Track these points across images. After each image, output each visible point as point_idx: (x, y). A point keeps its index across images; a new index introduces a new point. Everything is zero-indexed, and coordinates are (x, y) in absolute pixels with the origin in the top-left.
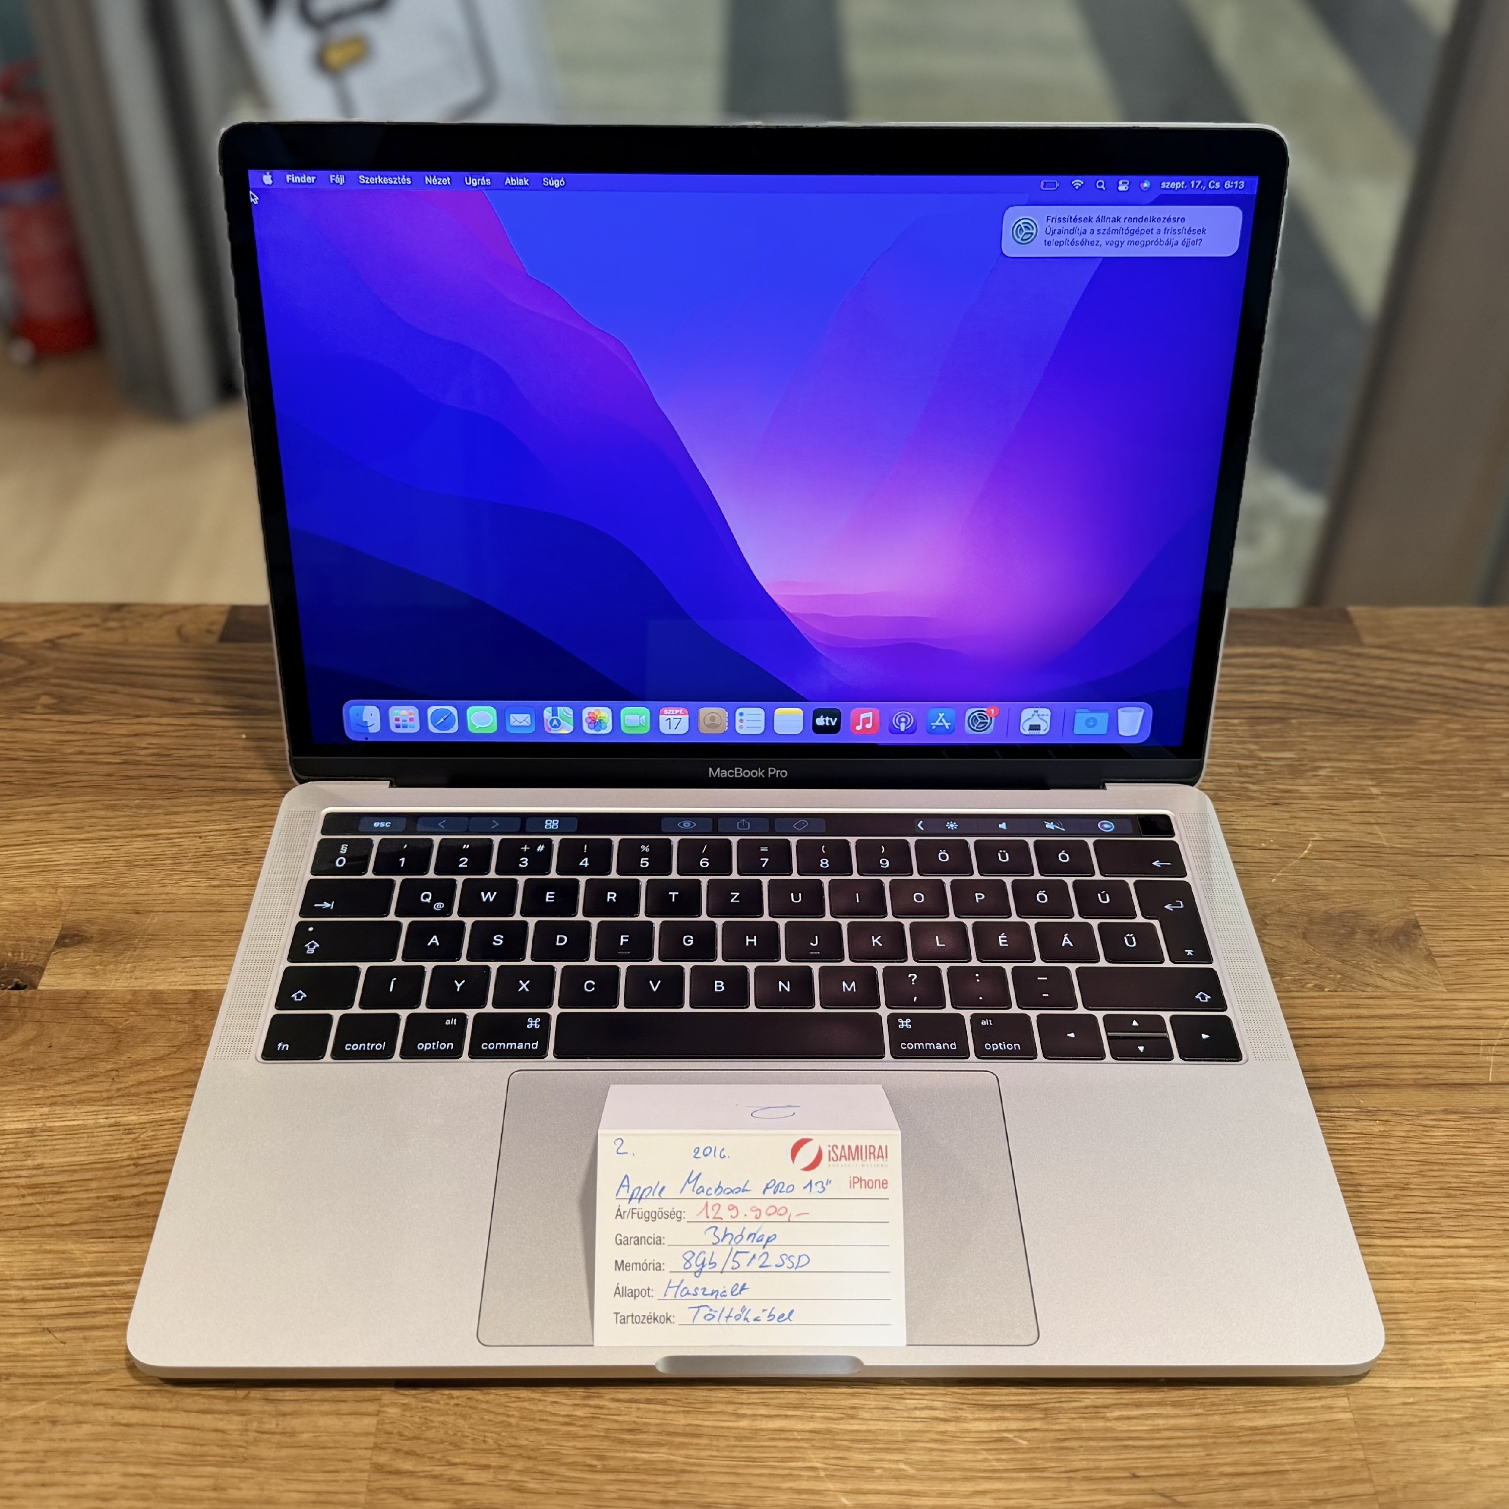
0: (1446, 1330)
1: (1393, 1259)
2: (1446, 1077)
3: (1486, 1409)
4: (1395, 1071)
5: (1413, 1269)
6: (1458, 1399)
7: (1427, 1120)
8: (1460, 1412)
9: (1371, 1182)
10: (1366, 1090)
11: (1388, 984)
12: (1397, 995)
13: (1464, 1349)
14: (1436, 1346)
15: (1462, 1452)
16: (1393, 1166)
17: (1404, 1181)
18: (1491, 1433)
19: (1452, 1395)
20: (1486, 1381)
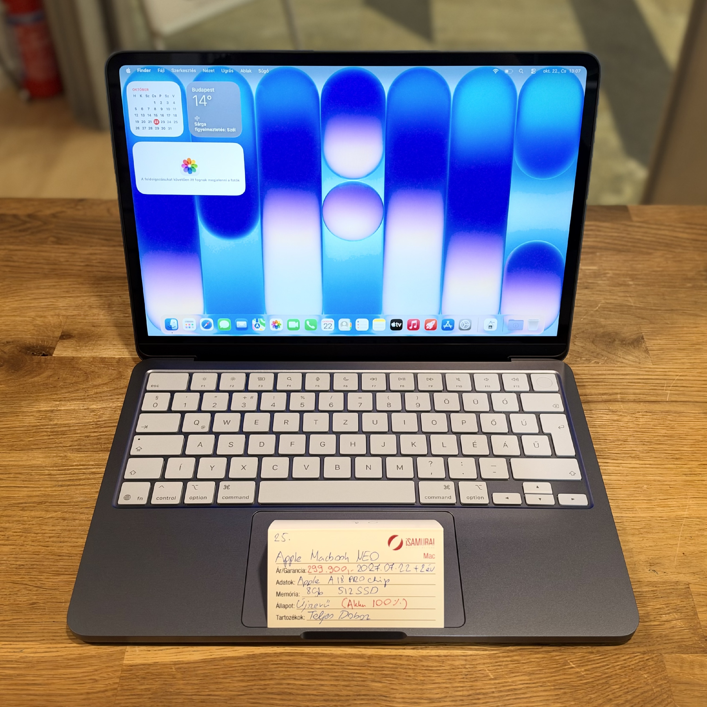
0: (637, 495)
1: (617, 468)
2: (648, 398)
3: (650, 525)
4: (626, 396)
5: (626, 472)
6: (639, 521)
7: (637, 415)
8: (639, 526)
9: (611, 439)
10: (613, 403)
11: (627, 361)
12: (630, 366)
13: (644, 503)
14: (632, 501)
15: (639, 541)
16: (621, 433)
17: (626, 438)
18: (651, 534)
19: (637, 520)
20: (651, 515)
